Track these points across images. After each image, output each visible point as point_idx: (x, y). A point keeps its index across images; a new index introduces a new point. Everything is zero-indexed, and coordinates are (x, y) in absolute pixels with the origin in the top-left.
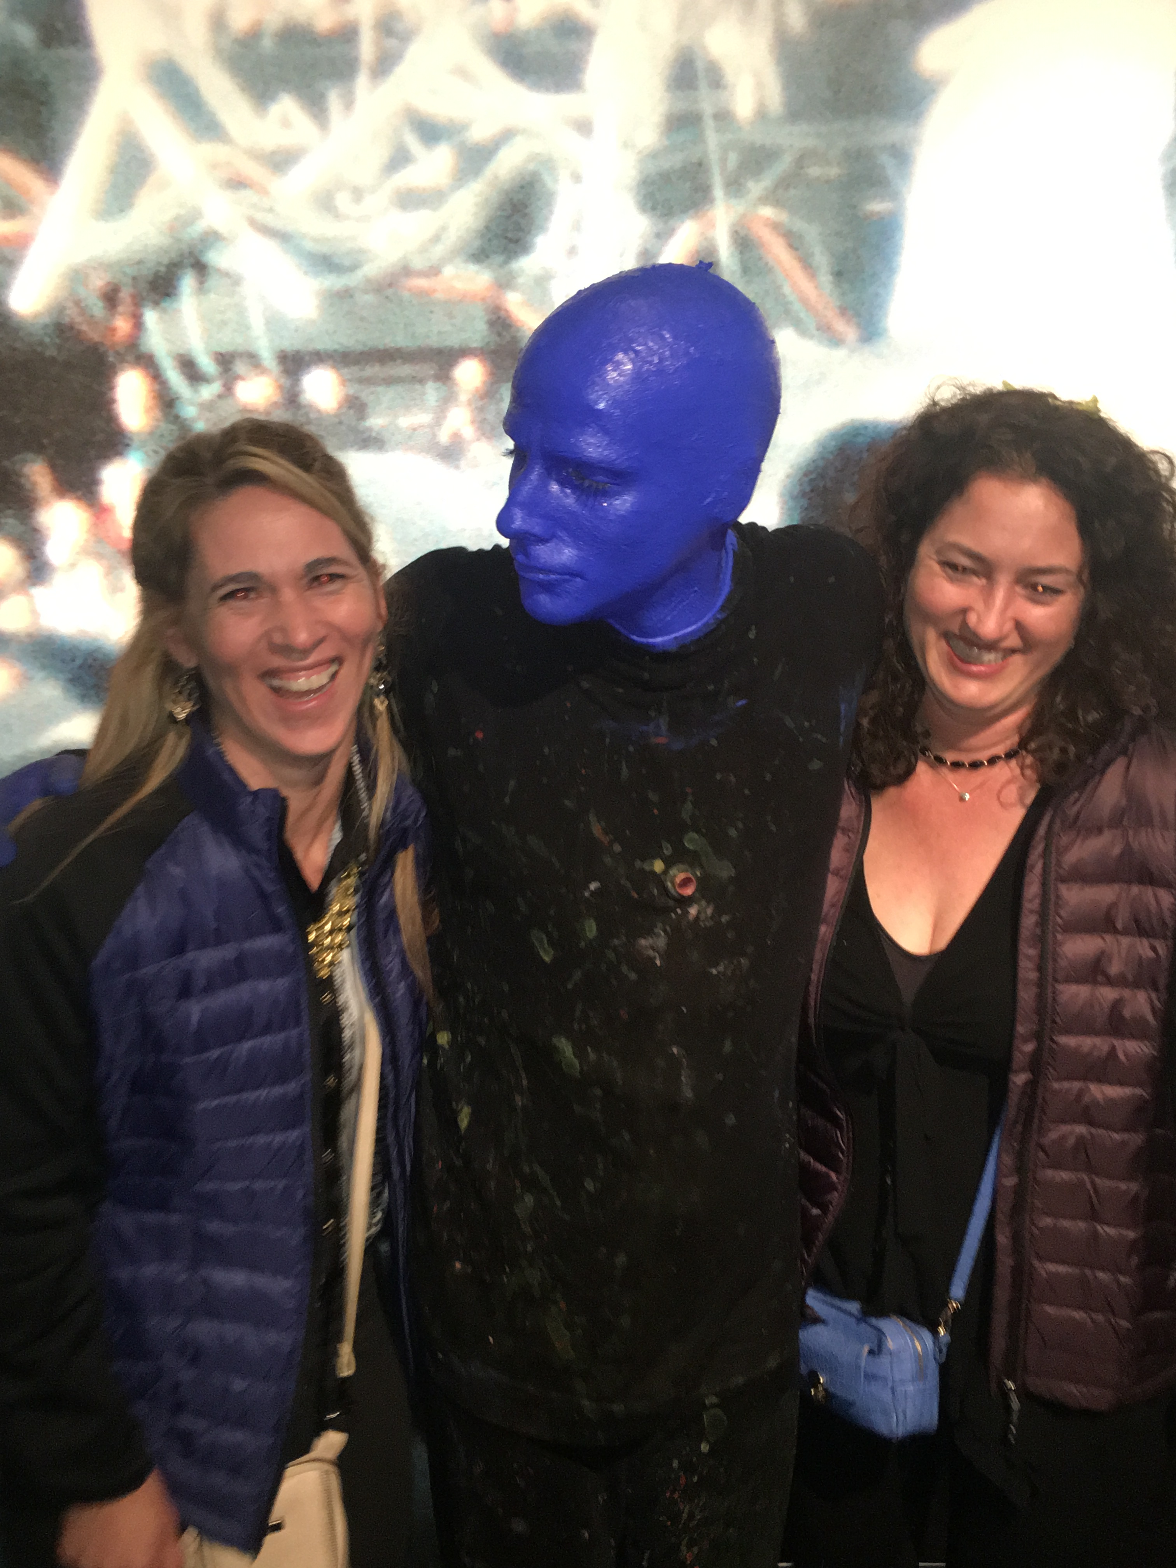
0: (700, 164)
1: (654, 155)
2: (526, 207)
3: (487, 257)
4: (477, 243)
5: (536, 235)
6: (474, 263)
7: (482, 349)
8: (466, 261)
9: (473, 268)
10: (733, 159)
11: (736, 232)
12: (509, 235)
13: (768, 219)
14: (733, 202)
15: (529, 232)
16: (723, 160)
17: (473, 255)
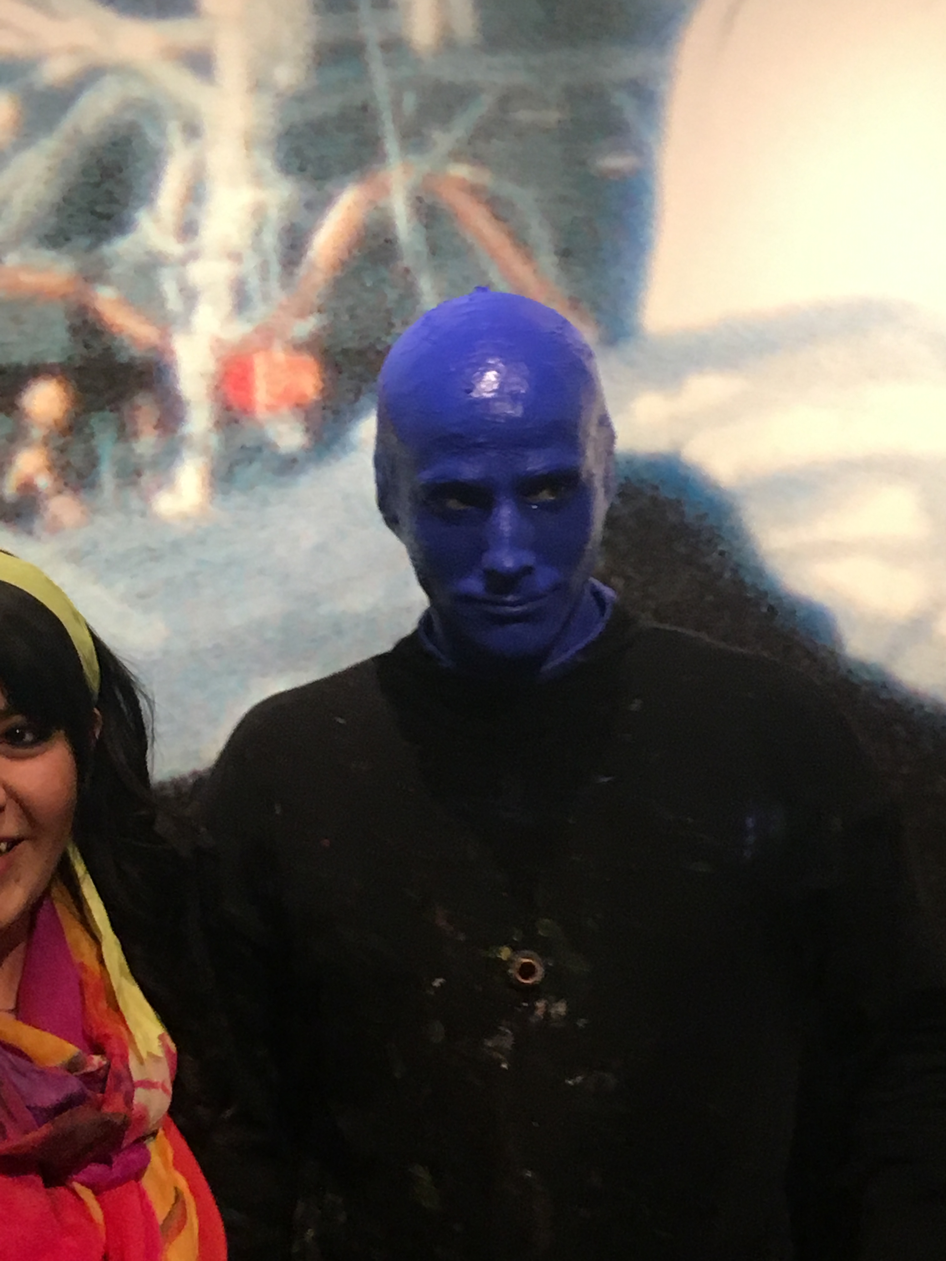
0: (364, 108)
1: (300, 98)
2: (120, 170)
3: (68, 239)
4: (52, 221)
5: (136, 209)
6: (48, 248)
7: (60, 364)
8: (37, 247)
9: (47, 256)
10: (410, 101)
11: (419, 199)
12: (99, 209)
13: (464, 180)
14: (412, 158)
15: (126, 205)
16: (397, 103)
17: (47, 237)
